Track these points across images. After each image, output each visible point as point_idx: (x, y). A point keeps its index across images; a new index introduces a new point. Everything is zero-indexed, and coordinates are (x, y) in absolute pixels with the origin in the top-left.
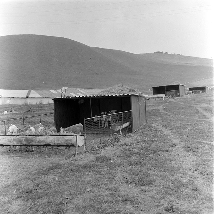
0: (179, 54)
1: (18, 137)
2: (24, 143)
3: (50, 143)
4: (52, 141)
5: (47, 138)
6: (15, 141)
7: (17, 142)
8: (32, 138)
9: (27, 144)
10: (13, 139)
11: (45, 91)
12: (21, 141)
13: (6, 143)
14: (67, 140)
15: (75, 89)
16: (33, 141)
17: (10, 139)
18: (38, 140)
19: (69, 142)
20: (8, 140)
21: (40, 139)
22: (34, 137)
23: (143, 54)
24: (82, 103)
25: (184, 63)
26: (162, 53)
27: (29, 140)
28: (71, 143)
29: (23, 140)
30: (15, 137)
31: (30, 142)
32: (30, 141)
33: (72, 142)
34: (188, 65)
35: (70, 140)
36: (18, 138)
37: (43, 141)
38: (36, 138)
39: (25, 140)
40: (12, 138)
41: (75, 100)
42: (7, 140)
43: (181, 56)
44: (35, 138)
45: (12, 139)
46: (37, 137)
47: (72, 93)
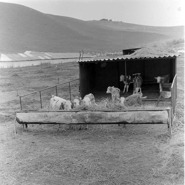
0: (121, 22)
1: (78, 113)
2: (88, 120)
3: (128, 120)
4: (130, 118)
5: (123, 114)
6: (75, 118)
7: (78, 119)
8: (101, 114)
9: (93, 122)
10: (72, 116)
11: (15, 55)
12: (83, 118)
13: (61, 121)
14: (153, 117)
15: (38, 52)
16: (101, 118)
17: (67, 115)
18: (110, 116)
19: (157, 118)
20: (65, 117)
21: (113, 116)
22: (104, 112)
23: (91, 21)
24: (104, 66)
25: (126, 29)
26: (107, 20)
27: (96, 116)
28: (159, 120)
29: (87, 117)
30: (75, 113)
31: (97, 120)
32: (96, 118)
33: (161, 119)
34: (130, 31)
35: (158, 117)
36: (79, 115)
37: (116, 118)
38: (106, 114)
39: (89, 117)
40: (71, 114)
41: (96, 63)
42: (62, 117)
43: (123, 23)
44: (104, 115)
45: (70, 116)
46: (108, 113)
47: (39, 56)
